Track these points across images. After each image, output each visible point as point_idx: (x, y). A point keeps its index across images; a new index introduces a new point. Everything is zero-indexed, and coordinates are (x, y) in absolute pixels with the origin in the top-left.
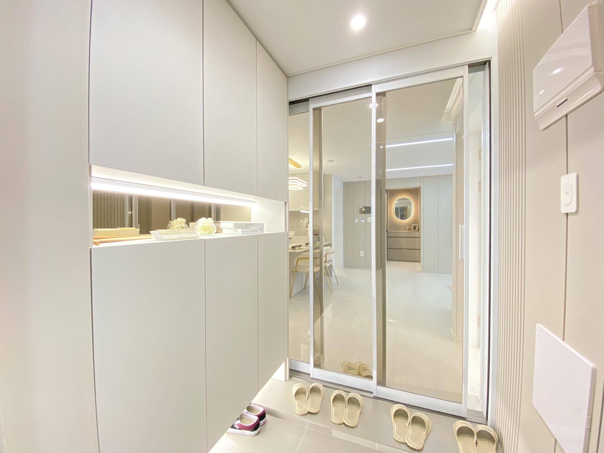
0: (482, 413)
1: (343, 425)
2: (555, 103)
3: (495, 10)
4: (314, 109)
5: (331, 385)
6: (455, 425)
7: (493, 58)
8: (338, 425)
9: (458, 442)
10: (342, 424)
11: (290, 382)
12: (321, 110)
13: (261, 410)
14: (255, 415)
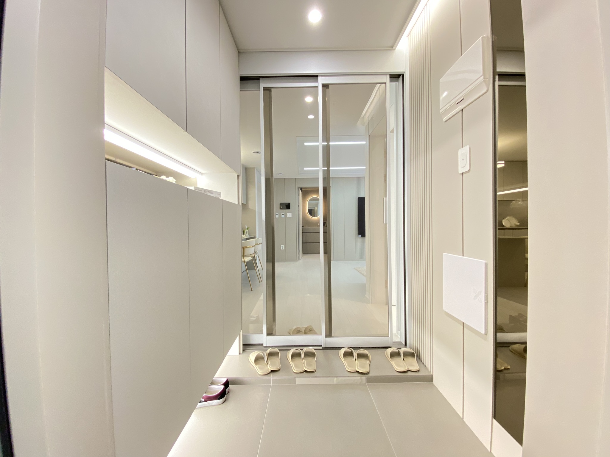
0: (401, 342)
1: (305, 373)
2: (456, 101)
3: (408, 36)
4: (265, 89)
5: (285, 348)
6: (386, 353)
7: (406, 72)
8: (300, 374)
9: (391, 362)
10: (303, 372)
11: (245, 354)
12: (271, 91)
13: (224, 380)
14: (220, 385)
